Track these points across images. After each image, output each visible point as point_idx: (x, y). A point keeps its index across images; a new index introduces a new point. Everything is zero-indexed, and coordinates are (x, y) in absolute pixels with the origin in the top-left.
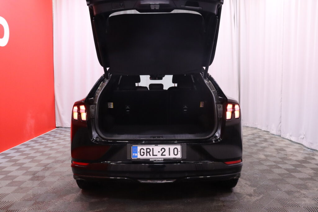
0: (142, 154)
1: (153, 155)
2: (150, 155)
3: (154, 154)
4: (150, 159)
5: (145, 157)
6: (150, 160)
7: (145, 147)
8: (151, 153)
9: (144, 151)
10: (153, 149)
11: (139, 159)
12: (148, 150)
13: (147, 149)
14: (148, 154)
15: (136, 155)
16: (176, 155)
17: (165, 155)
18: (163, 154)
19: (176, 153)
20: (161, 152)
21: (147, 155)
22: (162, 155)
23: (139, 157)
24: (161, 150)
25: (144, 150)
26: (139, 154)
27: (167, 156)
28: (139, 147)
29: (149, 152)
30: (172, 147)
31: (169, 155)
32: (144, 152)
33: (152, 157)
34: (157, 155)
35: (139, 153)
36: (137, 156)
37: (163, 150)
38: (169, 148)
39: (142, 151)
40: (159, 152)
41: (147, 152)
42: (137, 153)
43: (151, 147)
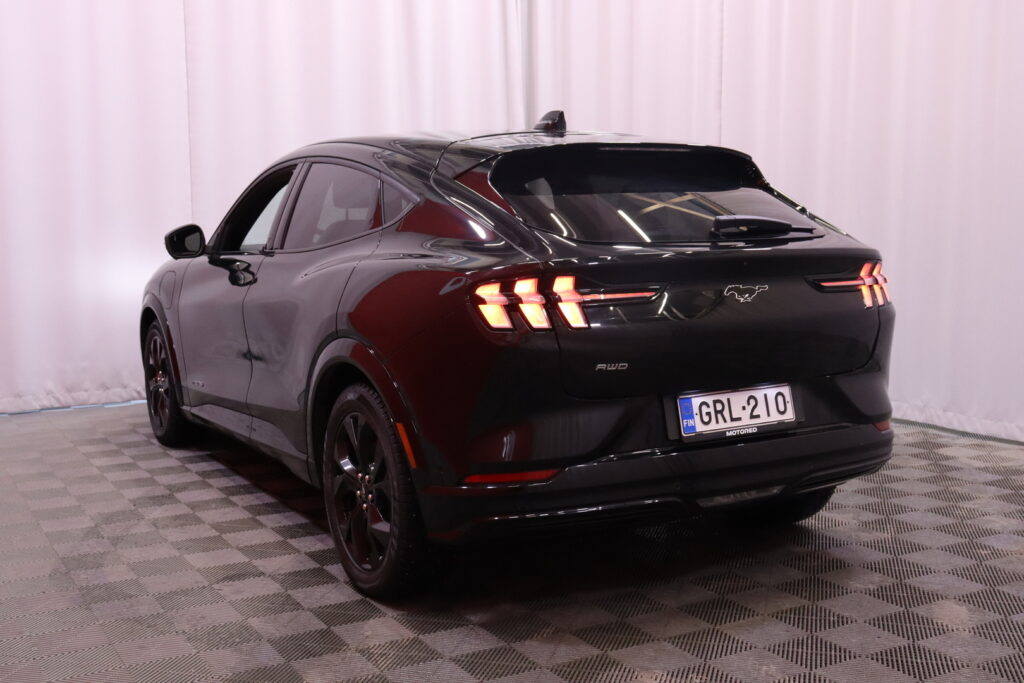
0: (706, 419)
1: (733, 420)
2: (725, 421)
3: (734, 416)
4: (725, 432)
5: (713, 427)
6: (728, 434)
7: (709, 399)
8: (726, 413)
9: (708, 410)
10: (729, 400)
11: (701, 434)
12: (719, 407)
13: (715, 402)
14: (719, 416)
15: (691, 423)
16: (783, 413)
17: (758, 416)
18: (755, 414)
19: (782, 409)
20: (749, 409)
21: (717, 422)
22: (752, 417)
23: (700, 428)
24: (749, 404)
25: (708, 406)
26: (697, 418)
27: (764, 419)
28: (696, 401)
29: (721, 412)
30: (771, 392)
31: (769, 415)
32: (708, 414)
33: (730, 424)
34: (739, 419)
35: (699, 416)
36: (694, 428)
37: (752, 402)
38: (765, 396)
39: (705, 409)
40: (744, 408)
41: (717, 412)
42: (691, 417)
43: (723, 397)
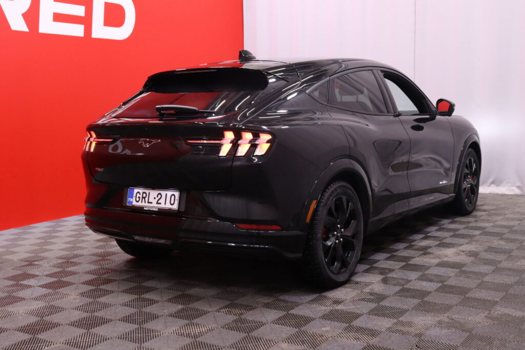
0: (138, 199)
2: (145, 202)
3: (150, 201)
4: (144, 207)
5: (140, 204)
7: (141, 191)
8: (147, 199)
10: (149, 193)
11: (134, 206)
12: (144, 195)
13: (143, 193)
14: (143, 199)
15: (131, 200)
16: (172, 205)
17: (160, 204)
18: (159, 202)
19: (172, 202)
20: (157, 199)
21: (142, 202)
22: (157, 203)
23: (135, 203)
24: (157, 197)
25: (140, 194)
26: (134, 198)
27: (162, 206)
28: (136, 191)
29: (145, 198)
31: (165, 204)
32: (139, 197)
33: (147, 204)
34: (151, 203)
36: (132, 202)
37: (159, 196)
38: (166, 194)
39: (138, 195)
40: (155, 198)
41: (143, 197)
42: (132, 197)
43: (147, 192)
